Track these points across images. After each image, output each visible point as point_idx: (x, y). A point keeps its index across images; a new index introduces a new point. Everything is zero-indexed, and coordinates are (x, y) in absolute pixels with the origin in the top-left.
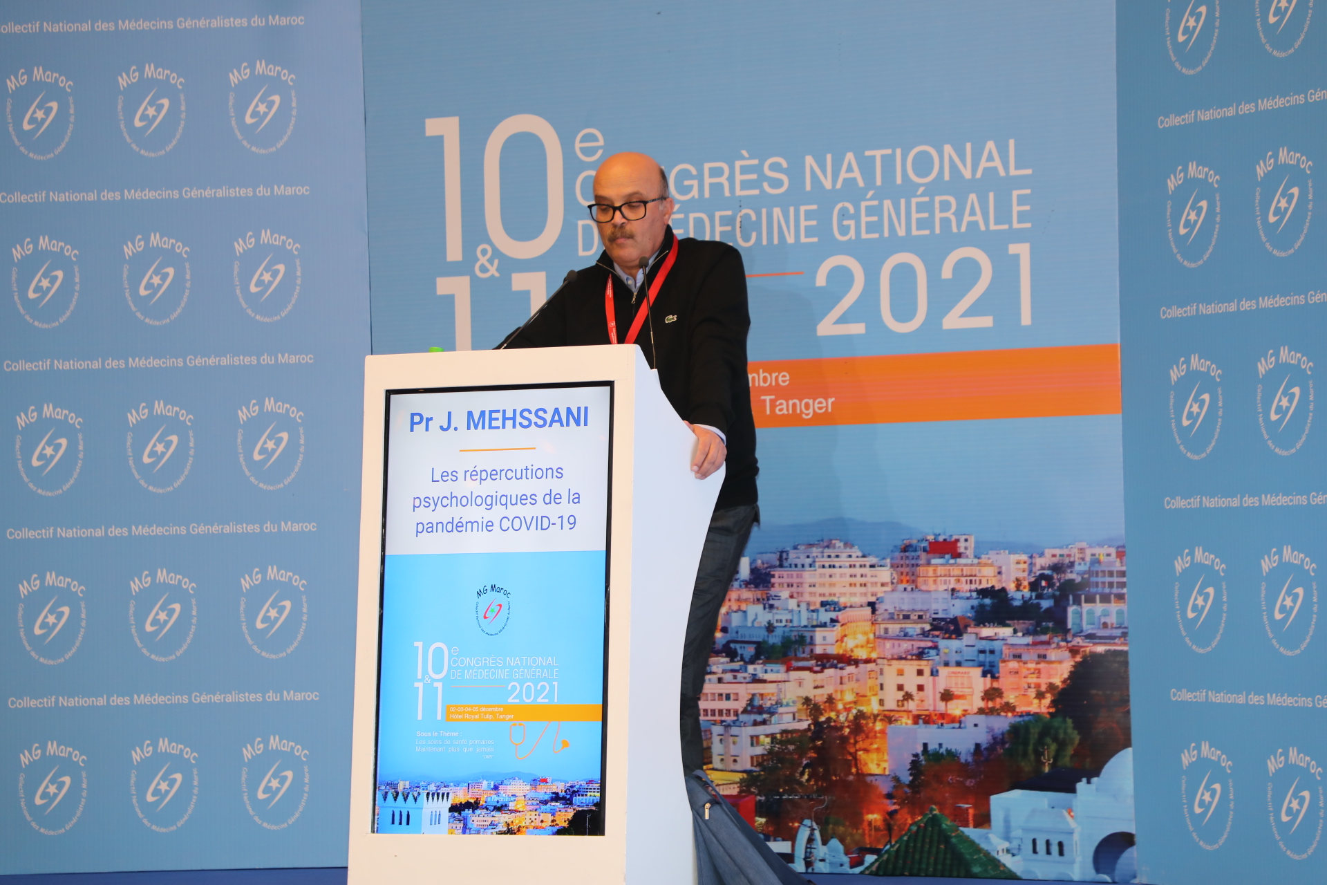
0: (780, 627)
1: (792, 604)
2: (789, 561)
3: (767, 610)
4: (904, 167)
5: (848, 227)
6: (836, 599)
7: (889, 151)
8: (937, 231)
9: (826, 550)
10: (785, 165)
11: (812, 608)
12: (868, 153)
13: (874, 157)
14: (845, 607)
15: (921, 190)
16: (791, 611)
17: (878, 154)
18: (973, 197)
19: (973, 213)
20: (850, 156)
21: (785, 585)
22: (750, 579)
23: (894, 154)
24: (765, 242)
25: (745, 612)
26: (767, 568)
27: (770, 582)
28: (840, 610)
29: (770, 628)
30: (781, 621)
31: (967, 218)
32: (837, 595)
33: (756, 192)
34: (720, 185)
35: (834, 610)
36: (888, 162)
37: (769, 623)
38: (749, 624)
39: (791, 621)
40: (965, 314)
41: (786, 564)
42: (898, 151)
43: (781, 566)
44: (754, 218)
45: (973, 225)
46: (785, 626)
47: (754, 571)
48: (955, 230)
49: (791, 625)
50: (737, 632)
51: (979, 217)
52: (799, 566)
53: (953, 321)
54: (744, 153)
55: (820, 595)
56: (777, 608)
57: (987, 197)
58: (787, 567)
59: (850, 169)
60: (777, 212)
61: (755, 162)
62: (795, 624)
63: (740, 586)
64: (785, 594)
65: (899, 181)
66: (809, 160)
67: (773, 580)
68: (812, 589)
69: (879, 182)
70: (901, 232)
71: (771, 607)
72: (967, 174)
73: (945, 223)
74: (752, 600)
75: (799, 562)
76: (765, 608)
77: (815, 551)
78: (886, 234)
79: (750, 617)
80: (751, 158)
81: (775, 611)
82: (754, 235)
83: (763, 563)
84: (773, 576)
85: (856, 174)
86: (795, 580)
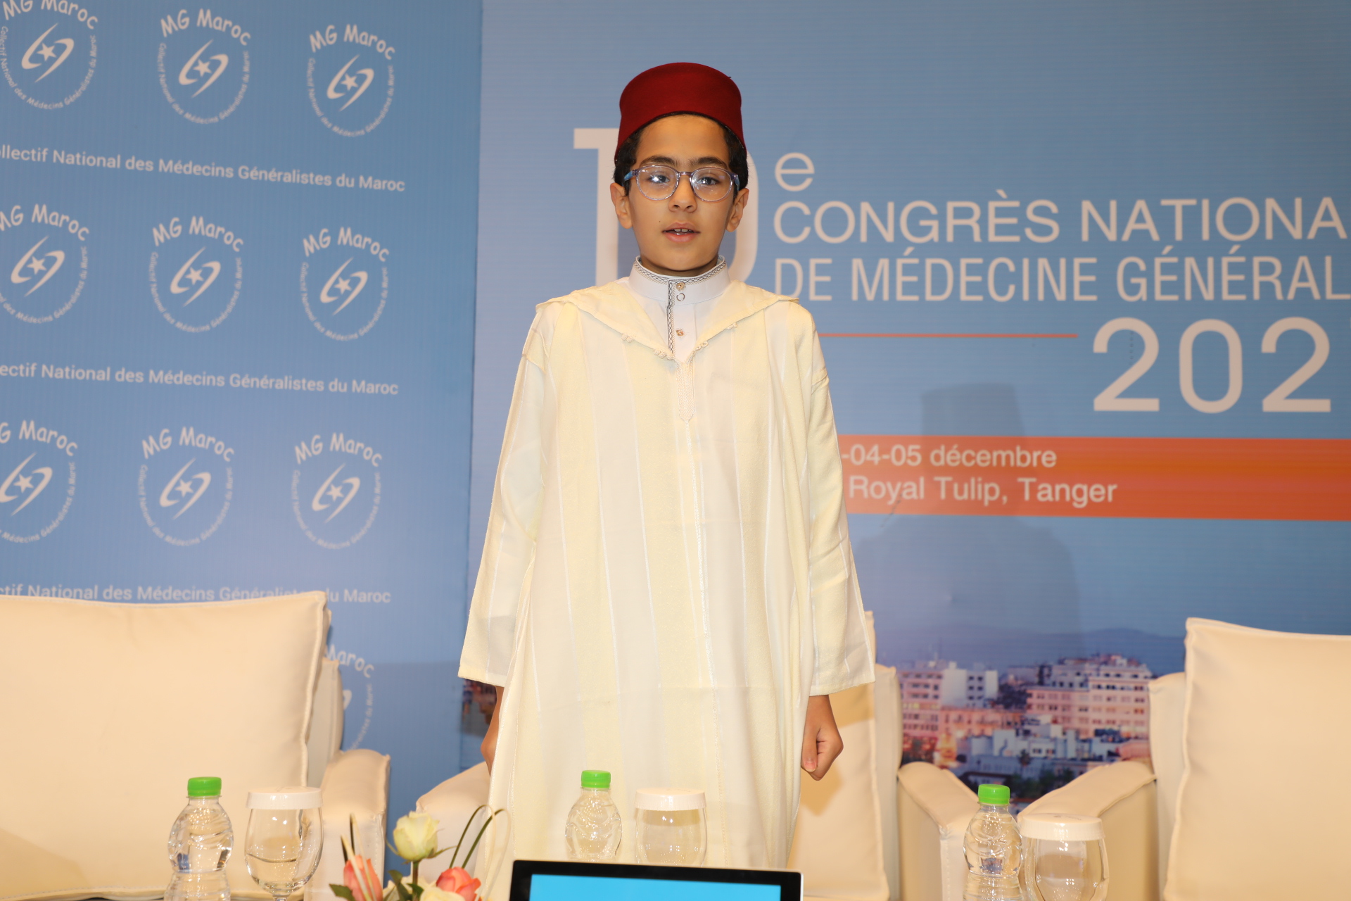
0: (1038, 758)
1: (1056, 731)
2: (1052, 678)
3: (1021, 737)
4: (1212, 220)
5: (1138, 286)
6: (1115, 728)
7: (1193, 202)
8: (1256, 296)
9: (1103, 667)
10: (1054, 209)
11: (1082, 737)
12: (1165, 202)
13: (1172, 208)
14: (1128, 739)
15: (1235, 249)
16: (1054, 740)
17: (1178, 204)
18: (1303, 260)
19: (1303, 278)
20: (1141, 205)
21: (1047, 708)
22: (999, 698)
23: (1199, 206)
24: (1026, 297)
25: (990, 738)
26: (1021, 685)
27: (1025, 702)
28: (1121, 741)
29: (1024, 759)
30: (1040, 751)
31: (1295, 284)
32: (1118, 723)
33: (1016, 239)
34: (969, 228)
35: (1113, 741)
36: (1192, 215)
37: (1023, 752)
38: (996, 753)
39: (1054, 752)
40: (1294, 395)
41: (1047, 681)
42: (1206, 204)
43: (1041, 683)
44: (1012, 268)
45: (1304, 293)
46: (1045, 758)
47: (1003, 688)
48: (1279, 296)
49: (1052, 756)
50: (979, 762)
51: (1312, 284)
52: (1066, 685)
53: (1277, 402)
54: (1001, 193)
55: (1094, 722)
56: (1035, 735)
57: (1323, 262)
58: (1048, 685)
59: (1140, 219)
60: (1043, 263)
61: (1016, 204)
62: (1060, 755)
63: (985, 706)
64: (1045, 718)
65: (1206, 235)
66: (1087, 206)
67: (1029, 701)
68: (1083, 714)
69: (1179, 236)
70: (1209, 295)
71: (1027, 733)
72: (1297, 233)
73: (1267, 288)
74: (1000, 723)
75: (1066, 680)
76: (1017, 734)
77: (1088, 668)
78: (1188, 296)
79: (998, 744)
80: (1010, 198)
81: (1031, 738)
82: (1012, 289)
83: (1016, 679)
84: (1030, 695)
85: (1149, 225)
86: (1060, 702)
